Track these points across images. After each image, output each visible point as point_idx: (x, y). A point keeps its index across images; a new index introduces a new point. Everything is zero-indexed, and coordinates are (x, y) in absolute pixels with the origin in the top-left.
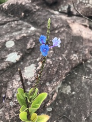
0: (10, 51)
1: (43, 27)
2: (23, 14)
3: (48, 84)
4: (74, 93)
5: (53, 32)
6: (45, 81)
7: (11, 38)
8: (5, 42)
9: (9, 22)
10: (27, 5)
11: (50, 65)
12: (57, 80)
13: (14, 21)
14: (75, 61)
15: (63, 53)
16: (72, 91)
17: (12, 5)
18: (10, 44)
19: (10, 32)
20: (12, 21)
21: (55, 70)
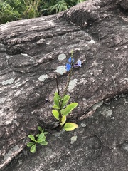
0: (60, 64)
1: (103, 41)
2: (86, 23)
3: (84, 99)
4: (113, 118)
5: (113, 49)
6: (83, 96)
7: (64, 51)
8: (58, 55)
9: (68, 32)
10: (93, 12)
11: (92, 83)
12: (95, 99)
13: (74, 31)
14: (124, 85)
15: (114, 75)
16: (112, 116)
17: (77, 11)
18: (62, 57)
19: (66, 45)
20: (71, 32)
21: (96, 88)
